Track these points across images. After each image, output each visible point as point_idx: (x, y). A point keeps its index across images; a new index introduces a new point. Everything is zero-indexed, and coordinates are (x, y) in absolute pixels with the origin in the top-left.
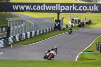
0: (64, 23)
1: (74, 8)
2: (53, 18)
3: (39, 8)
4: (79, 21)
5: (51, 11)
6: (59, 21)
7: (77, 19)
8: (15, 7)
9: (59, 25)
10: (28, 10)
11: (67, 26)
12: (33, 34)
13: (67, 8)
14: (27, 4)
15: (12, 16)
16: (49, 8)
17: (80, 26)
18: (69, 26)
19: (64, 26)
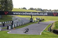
0: (34, 20)
1: (38, 14)
2: (29, 18)
3: (24, 14)
4: (39, 19)
5: (29, 15)
6: (32, 19)
7: (39, 18)
8: (14, 13)
9: (32, 21)
10: (19, 15)
11: (35, 21)
12: (22, 24)
13: (35, 14)
14: (19, 12)
15: (13, 17)
16: (28, 14)
17: (40, 21)
18: (36, 21)
19: (34, 21)
